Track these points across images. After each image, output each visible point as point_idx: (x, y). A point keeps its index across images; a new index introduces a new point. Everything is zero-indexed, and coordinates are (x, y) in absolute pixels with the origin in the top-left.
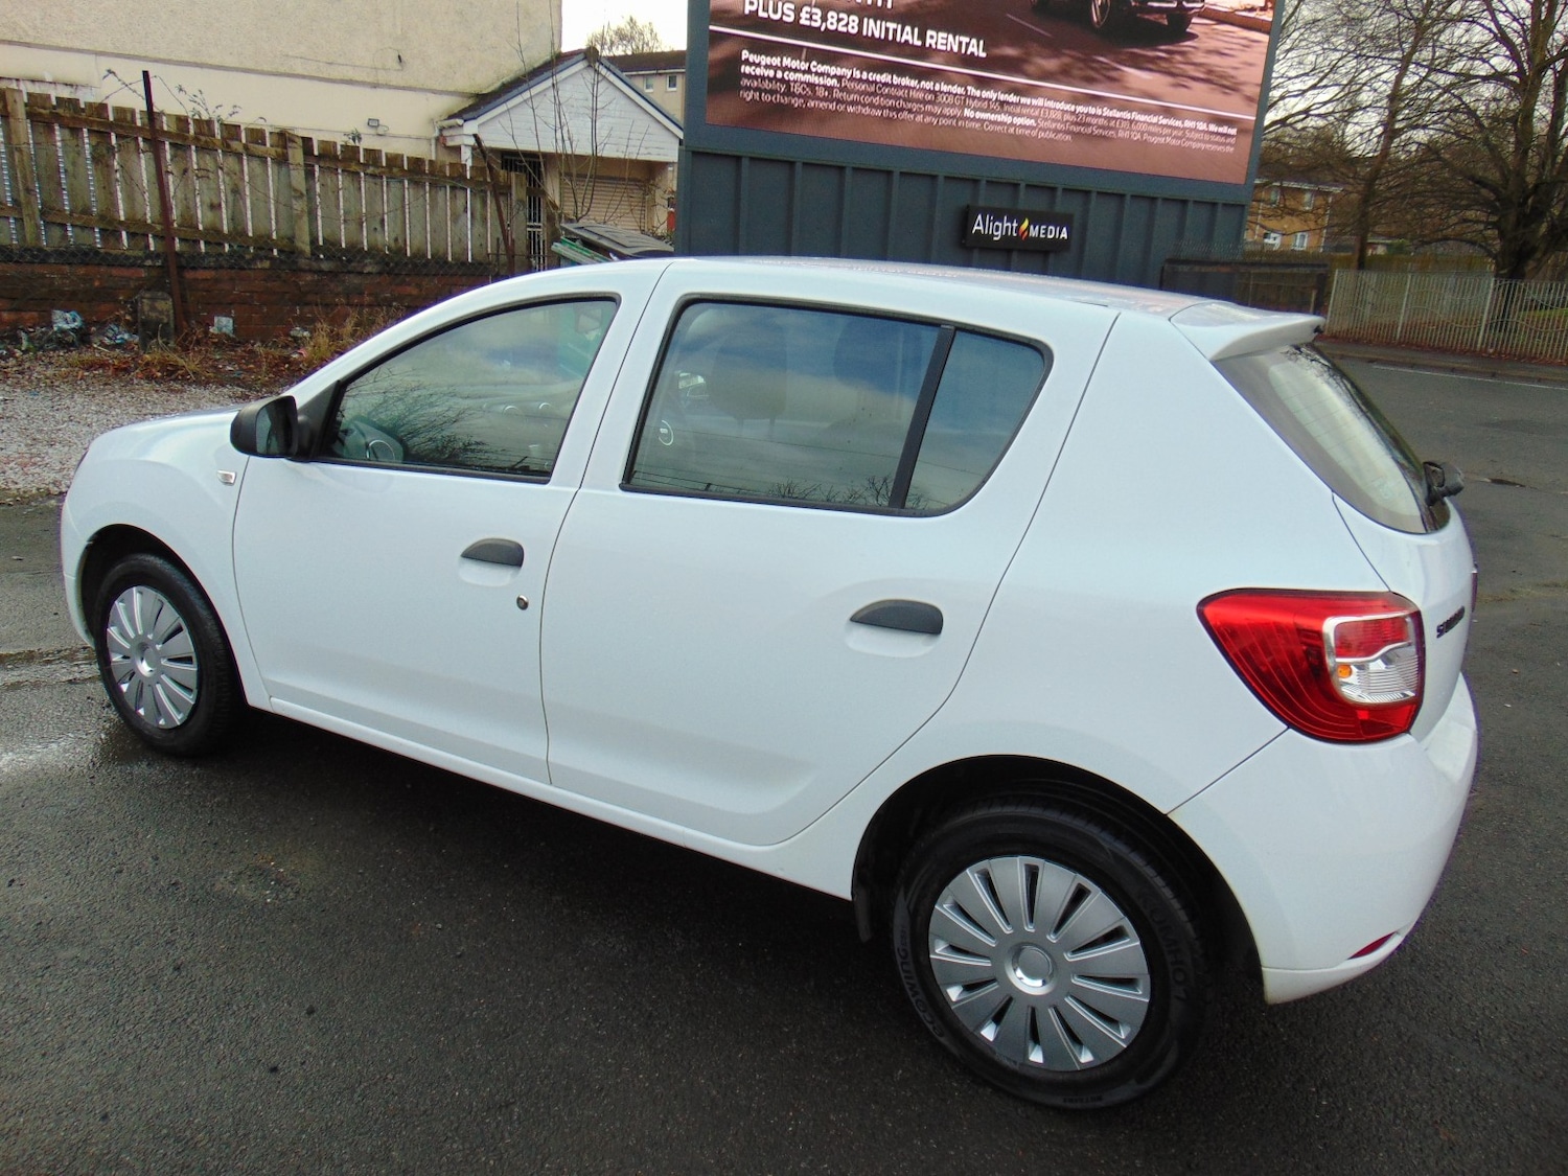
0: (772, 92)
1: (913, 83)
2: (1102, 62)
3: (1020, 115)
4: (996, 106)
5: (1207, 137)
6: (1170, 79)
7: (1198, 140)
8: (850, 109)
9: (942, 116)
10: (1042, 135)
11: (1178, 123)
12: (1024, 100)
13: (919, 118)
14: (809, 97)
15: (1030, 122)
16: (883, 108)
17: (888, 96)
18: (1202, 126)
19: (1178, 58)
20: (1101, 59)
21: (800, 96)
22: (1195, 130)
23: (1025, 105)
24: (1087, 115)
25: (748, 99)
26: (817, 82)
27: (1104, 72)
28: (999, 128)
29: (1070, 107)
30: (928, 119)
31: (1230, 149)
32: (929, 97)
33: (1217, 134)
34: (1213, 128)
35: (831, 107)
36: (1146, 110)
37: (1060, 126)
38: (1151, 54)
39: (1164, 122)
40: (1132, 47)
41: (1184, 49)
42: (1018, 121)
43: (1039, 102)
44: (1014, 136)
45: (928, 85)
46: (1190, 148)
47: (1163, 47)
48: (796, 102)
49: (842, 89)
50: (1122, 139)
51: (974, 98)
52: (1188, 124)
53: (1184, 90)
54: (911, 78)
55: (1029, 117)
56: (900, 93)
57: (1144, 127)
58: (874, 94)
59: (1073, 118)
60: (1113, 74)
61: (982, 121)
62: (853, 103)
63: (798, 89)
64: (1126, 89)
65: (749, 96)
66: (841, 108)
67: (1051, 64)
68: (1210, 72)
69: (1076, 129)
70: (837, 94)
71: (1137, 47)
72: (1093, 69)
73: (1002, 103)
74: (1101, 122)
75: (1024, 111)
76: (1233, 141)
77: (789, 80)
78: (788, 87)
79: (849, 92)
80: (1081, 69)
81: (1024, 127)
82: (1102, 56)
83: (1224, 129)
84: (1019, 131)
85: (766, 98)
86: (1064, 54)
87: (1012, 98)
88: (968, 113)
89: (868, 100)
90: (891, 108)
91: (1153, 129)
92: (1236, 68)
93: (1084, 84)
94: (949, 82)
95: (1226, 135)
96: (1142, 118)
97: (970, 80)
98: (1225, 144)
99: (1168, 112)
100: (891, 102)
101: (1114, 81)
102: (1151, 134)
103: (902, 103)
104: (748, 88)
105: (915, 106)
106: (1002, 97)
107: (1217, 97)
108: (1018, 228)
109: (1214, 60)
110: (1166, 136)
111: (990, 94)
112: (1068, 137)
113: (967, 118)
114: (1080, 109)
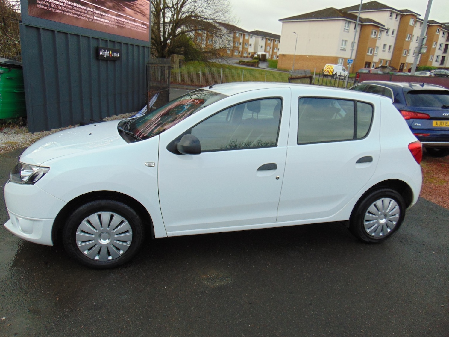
0: (46, 6)
1: (81, 7)
2: (121, 5)
3: (106, 19)
4: (100, 16)
5: (142, 28)
6: (133, 12)
7: (140, 29)
8: (67, 14)
9: (89, 18)
10: (111, 26)
11: (136, 24)
12: (106, 15)
13: (84, 18)
14: (56, 9)
15: (108, 22)
16: (75, 14)
17: (76, 10)
18: (141, 25)
19: (135, 6)
20: (120, 4)
21: (54, 8)
22: (139, 26)
23: (106, 16)
24: (119, 20)
25: (40, 8)
26: (58, 4)
27: (122, 8)
28: (102, 23)
29: (116, 18)
30: (86, 19)
31: (146, 32)
32: (86, 12)
33: (143, 28)
34: (143, 26)
35: (62, 12)
36: (130, 20)
37: (114, 23)
38: (129, 4)
39: (134, 23)
40: (126, 1)
41: (135, 3)
42: (106, 21)
43: (109, 16)
44: (105, 26)
45: (85, 8)
46: (139, 31)
47: (132, 2)
48: (53, 10)
49: (65, 7)
50: (127, 28)
51: (96, 13)
52: (138, 24)
53: (136, 15)
54: (81, 5)
55: (108, 20)
56: (79, 10)
57: (130, 25)
58: (72, 9)
59: (116, 21)
60: (123, 9)
61: (98, 20)
62: (68, 12)
63: (53, 6)
64: (126, 14)
65: (40, 6)
66: (65, 13)
67: (111, 4)
68: (141, 10)
69: (118, 24)
70: (63, 9)
71: (127, 2)
72: (119, 7)
73: (102, 15)
74: (122, 23)
75: (107, 18)
76: (146, 30)
77: (50, 2)
78: (50, 5)
79: (67, 8)
80: (117, 7)
81: (107, 23)
82: (121, 3)
83: (144, 27)
84: (106, 24)
85: (45, 8)
86: (113, 2)
87: (104, 14)
88: (95, 18)
89: (71, 11)
90: (77, 15)
91: (132, 26)
92: (145, 10)
93: (118, 11)
94: (90, 8)
95: (145, 28)
96: (130, 22)
97: (94, 7)
98: (145, 31)
99: (134, 21)
100: (77, 12)
101: (124, 11)
102: (132, 27)
103: (80, 13)
104: (39, 4)
105: (83, 14)
106: (102, 13)
107: (142, 17)
108: (109, 53)
109: (141, 7)
110: (134, 28)
111: (98, 12)
112: (116, 27)
113: (95, 19)
114: (118, 18)
